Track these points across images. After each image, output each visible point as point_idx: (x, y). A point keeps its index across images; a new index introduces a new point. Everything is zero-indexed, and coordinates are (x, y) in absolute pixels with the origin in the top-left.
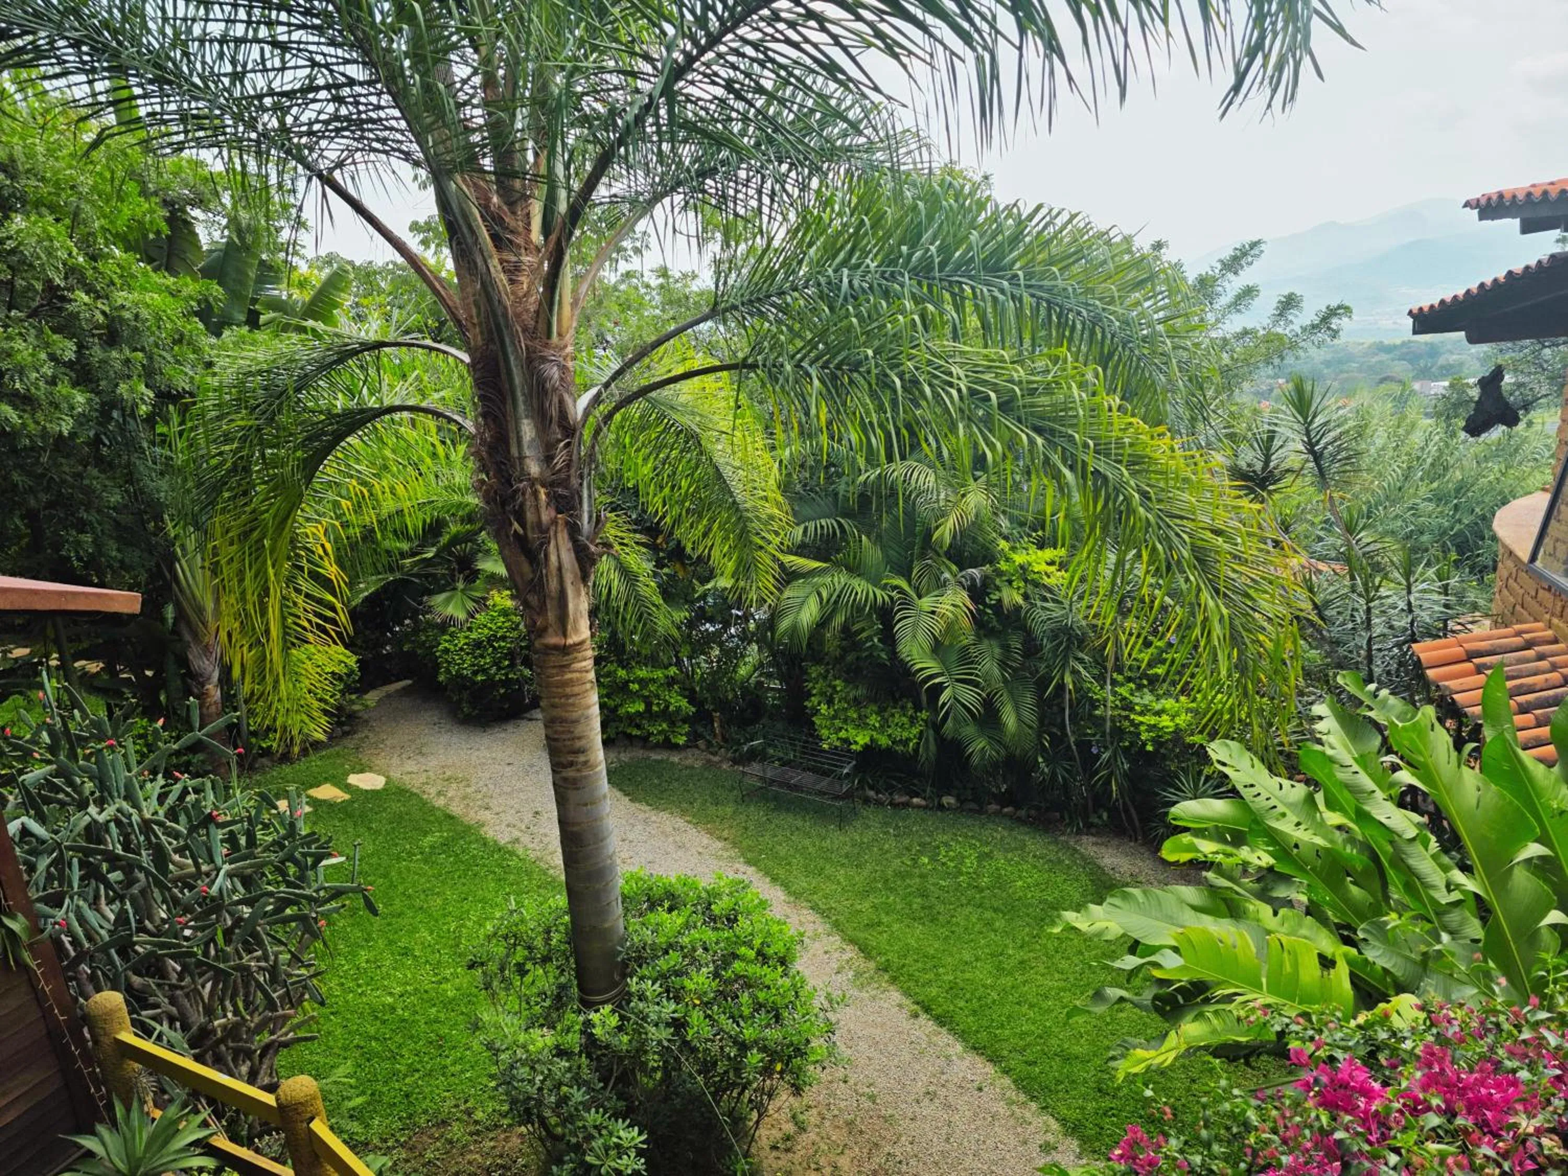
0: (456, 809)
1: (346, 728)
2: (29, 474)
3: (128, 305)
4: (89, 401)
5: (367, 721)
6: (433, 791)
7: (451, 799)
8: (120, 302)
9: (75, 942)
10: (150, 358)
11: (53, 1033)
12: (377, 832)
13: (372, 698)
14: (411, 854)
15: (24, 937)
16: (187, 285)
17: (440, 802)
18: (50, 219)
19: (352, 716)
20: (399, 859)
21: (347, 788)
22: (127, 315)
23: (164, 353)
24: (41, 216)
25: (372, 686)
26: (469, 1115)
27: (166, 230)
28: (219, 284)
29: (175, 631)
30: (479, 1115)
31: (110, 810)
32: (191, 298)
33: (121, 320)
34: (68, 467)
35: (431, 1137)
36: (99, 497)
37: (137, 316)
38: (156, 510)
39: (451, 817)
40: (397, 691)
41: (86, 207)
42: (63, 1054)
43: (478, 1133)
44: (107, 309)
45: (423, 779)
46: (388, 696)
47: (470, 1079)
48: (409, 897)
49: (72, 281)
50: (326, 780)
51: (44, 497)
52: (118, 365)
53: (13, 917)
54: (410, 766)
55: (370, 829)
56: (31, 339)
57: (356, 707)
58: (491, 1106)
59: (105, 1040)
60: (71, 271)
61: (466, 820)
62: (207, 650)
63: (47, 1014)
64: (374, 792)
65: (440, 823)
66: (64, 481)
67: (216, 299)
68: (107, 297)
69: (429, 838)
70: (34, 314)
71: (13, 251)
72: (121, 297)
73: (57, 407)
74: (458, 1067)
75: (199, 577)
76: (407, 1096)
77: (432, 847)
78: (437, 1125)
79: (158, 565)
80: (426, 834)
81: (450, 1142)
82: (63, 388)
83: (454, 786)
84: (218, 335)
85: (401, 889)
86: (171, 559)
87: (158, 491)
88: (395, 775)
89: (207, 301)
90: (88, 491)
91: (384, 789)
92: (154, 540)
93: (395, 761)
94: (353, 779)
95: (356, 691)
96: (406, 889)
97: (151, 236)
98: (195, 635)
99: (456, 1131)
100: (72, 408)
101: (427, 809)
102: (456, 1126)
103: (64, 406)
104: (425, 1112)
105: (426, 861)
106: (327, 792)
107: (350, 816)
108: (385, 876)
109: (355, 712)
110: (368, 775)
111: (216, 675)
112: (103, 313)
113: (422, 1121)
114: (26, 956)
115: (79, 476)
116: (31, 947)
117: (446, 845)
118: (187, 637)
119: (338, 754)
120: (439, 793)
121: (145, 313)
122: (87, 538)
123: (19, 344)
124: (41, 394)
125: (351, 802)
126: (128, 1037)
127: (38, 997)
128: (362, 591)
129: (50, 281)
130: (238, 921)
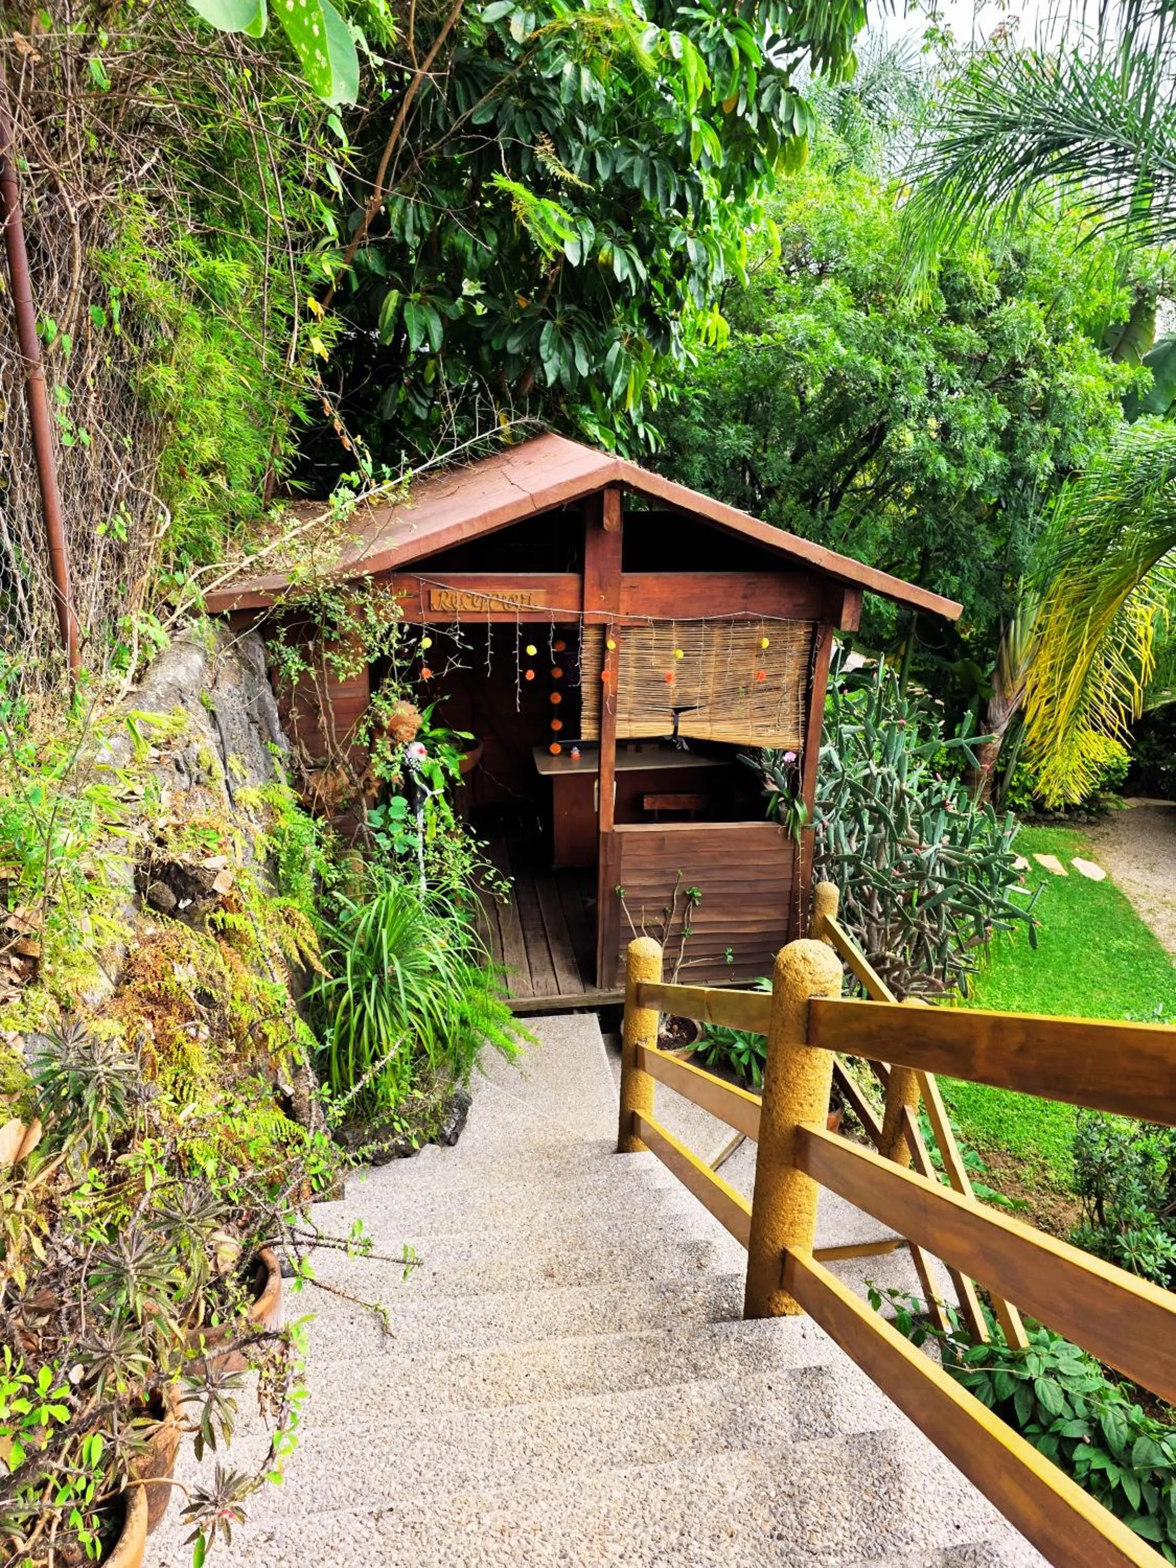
0: (1159, 931)
1: (1093, 818)
2: (936, 517)
3: (1066, 384)
4: (1003, 465)
5: (1114, 821)
6: (1145, 906)
7: (1159, 921)
8: (1061, 381)
9: (827, 847)
10: (1065, 434)
11: (793, 894)
12: (1077, 914)
13: (1129, 803)
14: (1097, 946)
15: (801, 819)
16: (1123, 371)
17: (1148, 919)
18: (1036, 303)
19: (1103, 811)
20: (1084, 944)
21: (1069, 867)
22: (1061, 393)
23: (1077, 432)
24: (1030, 300)
25: (1136, 794)
26: (1044, 1169)
27: (1126, 316)
28: (1153, 372)
29: (989, 680)
30: (1051, 1175)
31: (884, 770)
32: (1122, 383)
33: (1055, 398)
34: (966, 518)
35: (1005, 1162)
36: (978, 549)
37: (1069, 395)
38: (1016, 569)
39: (1151, 936)
40: (1157, 807)
41: (1068, 293)
42: (793, 910)
43: (1043, 1187)
44: (1047, 386)
45: (1141, 891)
46: (1147, 808)
47: (1057, 1144)
48: (1078, 979)
49: (1031, 359)
50: (1054, 852)
51: (940, 540)
52: (1036, 437)
53: (801, 804)
54: (1135, 875)
55: (1071, 908)
56: (981, 407)
57: (1111, 805)
58: (1065, 1176)
59: (819, 914)
60: (1034, 351)
61: (1164, 946)
62: (1005, 703)
63: (794, 879)
64: (1091, 883)
65: (1137, 936)
66: (958, 530)
67: (1145, 386)
68: (1052, 376)
69: (1120, 942)
70: (992, 386)
71: (996, 331)
72: (1063, 377)
73: (977, 466)
74: (1052, 1130)
75: (1025, 640)
76: (1000, 1121)
77: (1119, 950)
78: (1014, 1158)
79: (998, 619)
80: (1119, 937)
81: (1018, 1177)
82: (988, 451)
83: (1168, 911)
84: (1132, 421)
85: (1074, 968)
86: (1009, 616)
87: (1024, 554)
88: (1117, 877)
89: (1135, 387)
90: (972, 542)
91: (1101, 883)
92: (1004, 596)
93: (1123, 865)
94: (1077, 862)
95: (1118, 791)
96: (1079, 971)
97: (1112, 323)
98: (1002, 686)
99: (1026, 1172)
100: (987, 468)
101: (1130, 916)
102: (1028, 1169)
103: (982, 465)
104: (1009, 1142)
105: (1107, 959)
106: (1050, 862)
107: (1060, 890)
108: (1066, 952)
109: (1107, 808)
110: (1091, 865)
111: (1004, 727)
112: (1044, 390)
113: (1004, 1146)
114: (798, 833)
115: (970, 528)
116: (803, 828)
117: (1132, 956)
118: (996, 686)
119: (1074, 837)
120: (1150, 911)
121: (1076, 393)
122: (956, 580)
123: (971, 409)
124: (969, 452)
125: (1067, 879)
126: (832, 918)
127: (794, 866)
128: (1165, 698)
129: (1014, 358)
130: (932, 893)
